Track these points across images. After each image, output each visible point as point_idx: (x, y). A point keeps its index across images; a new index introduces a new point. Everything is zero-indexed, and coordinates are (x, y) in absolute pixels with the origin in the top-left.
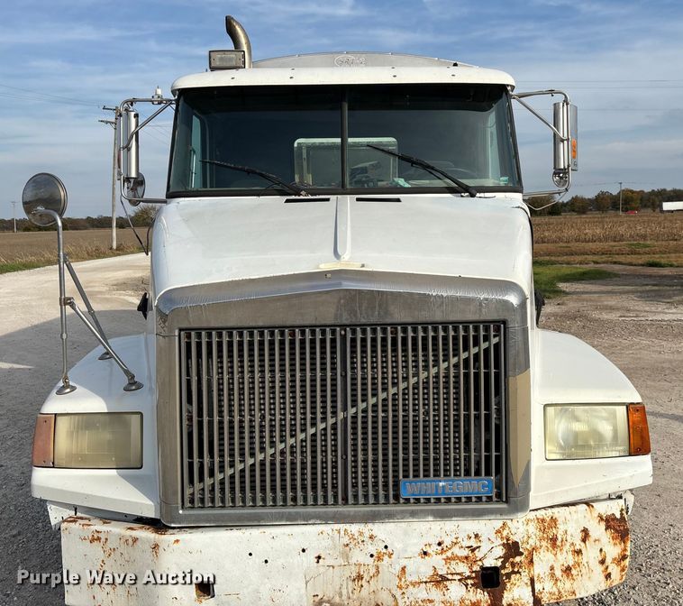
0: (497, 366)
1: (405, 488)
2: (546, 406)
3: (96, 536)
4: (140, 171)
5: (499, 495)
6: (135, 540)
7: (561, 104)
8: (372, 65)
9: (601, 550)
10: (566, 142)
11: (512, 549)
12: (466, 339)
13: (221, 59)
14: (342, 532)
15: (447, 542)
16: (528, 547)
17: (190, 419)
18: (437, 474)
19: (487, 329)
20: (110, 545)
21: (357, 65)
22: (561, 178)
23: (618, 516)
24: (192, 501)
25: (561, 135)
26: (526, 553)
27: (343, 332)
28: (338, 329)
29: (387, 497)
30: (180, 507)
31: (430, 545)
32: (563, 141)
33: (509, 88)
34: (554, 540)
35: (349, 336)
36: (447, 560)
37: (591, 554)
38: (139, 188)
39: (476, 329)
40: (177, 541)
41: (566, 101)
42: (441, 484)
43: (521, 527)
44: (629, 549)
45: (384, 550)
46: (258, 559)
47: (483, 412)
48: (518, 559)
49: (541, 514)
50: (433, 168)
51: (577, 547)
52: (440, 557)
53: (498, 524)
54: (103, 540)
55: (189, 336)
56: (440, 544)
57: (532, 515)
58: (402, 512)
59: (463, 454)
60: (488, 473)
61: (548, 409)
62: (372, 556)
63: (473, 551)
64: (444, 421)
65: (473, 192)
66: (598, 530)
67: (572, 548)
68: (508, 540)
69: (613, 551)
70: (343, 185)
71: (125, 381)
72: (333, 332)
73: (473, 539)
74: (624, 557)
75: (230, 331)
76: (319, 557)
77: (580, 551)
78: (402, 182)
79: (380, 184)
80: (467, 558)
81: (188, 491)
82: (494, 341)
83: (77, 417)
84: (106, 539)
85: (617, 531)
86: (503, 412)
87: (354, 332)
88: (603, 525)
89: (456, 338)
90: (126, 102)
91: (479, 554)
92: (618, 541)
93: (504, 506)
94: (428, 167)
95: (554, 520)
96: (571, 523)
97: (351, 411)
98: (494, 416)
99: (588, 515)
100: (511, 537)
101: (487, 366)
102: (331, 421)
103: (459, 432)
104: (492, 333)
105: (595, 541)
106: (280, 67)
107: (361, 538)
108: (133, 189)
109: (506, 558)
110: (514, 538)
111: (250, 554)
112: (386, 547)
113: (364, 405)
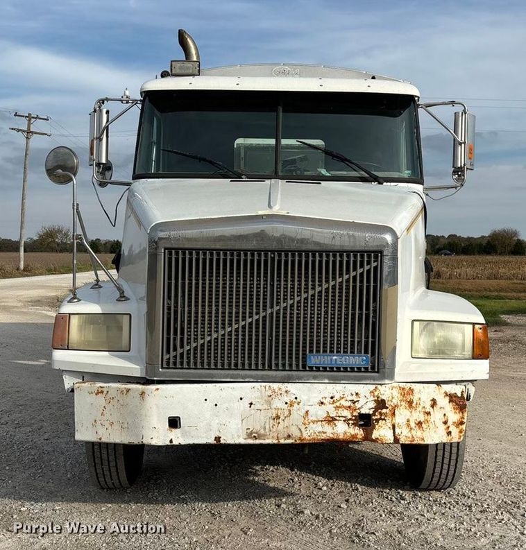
0: (375, 281)
1: (310, 360)
2: (413, 321)
3: (100, 391)
4: (109, 159)
5: (373, 368)
6: (128, 390)
7: (461, 114)
8: (306, 77)
9: (445, 415)
10: (463, 145)
11: (381, 404)
12: (355, 263)
13: (181, 68)
14: (267, 388)
15: (337, 397)
16: (392, 404)
17: (169, 309)
18: (331, 351)
19: (369, 257)
20: (110, 395)
21: (293, 75)
22: (459, 176)
23: (459, 395)
24: (168, 363)
25: (460, 140)
26: (390, 408)
27: (273, 256)
28: (269, 253)
29: (297, 366)
30: (160, 366)
31: (325, 398)
32: (461, 144)
33: (416, 99)
34: (410, 403)
35: (276, 258)
36: (337, 408)
37: (437, 416)
38: (106, 172)
39: (362, 257)
40: (158, 389)
41: (465, 112)
42: (334, 358)
43: (387, 391)
44: (466, 418)
45: (295, 400)
46: (210, 404)
47: (364, 312)
48: (384, 411)
49: (401, 385)
50: (349, 161)
51: (427, 410)
52: (332, 406)
53: (372, 387)
54: (105, 392)
55: (170, 254)
56: (332, 398)
57: (396, 385)
58: (308, 376)
59: (349, 339)
60: (366, 352)
61: (415, 323)
62: (286, 403)
63: (354, 403)
64: (338, 326)
65: (381, 181)
66: (443, 402)
67: (424, 410)
68: (378, 398)
69: (454, 417)
70: (276, 172)
71: (118, 294)
72: (266, 255)
73: (354, 396)
74: (462, 423)
75: (198, 250)
76: (251, 404)
77: (429, 413)
78: (324, 172)
79: (306, 173)
80: (349, 407)
81: (166, 357)
82: (374, 264)
83: (84, 316)
84: (108, 392)
85: (457, 404)
86: (378, 313)
87: (280, 256)
88: (447, 399)
89: (348, 263)
90: (99, 101)
91: (358, 405)
92: (457, 411)
93: (377, 374)
94: (346, 160)
95: (411, 390)
96: (424, 394)
97: (276, 308)
98: (371, 315)
99: (437, 391)
100: (381, 396)
101: (368, 281)
102: (262, 314)
103: (347, 330)
104: (373, 260)
105: (441, 408)
106: (223, 75)
107: (280, 392)
108: (102, 174)
109: (376, 409)
110: (383, 397)
111: (206, 400)
112: (296, 398)
113: (285, 304)
